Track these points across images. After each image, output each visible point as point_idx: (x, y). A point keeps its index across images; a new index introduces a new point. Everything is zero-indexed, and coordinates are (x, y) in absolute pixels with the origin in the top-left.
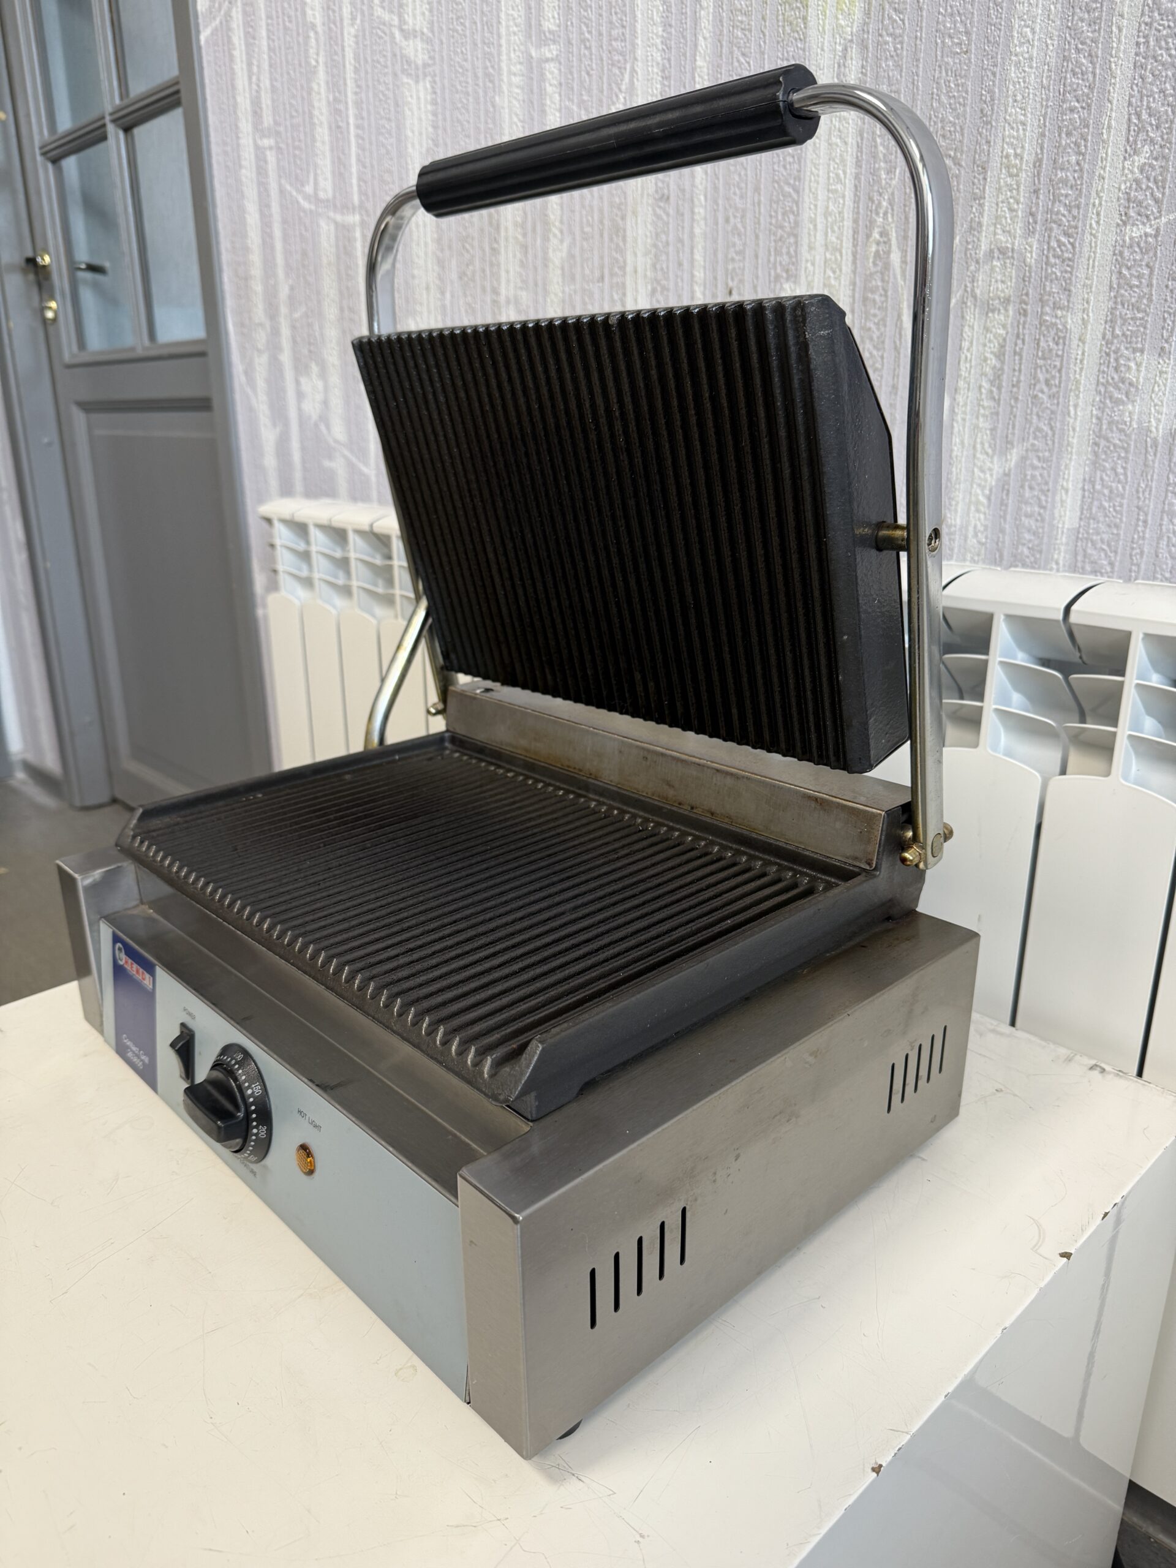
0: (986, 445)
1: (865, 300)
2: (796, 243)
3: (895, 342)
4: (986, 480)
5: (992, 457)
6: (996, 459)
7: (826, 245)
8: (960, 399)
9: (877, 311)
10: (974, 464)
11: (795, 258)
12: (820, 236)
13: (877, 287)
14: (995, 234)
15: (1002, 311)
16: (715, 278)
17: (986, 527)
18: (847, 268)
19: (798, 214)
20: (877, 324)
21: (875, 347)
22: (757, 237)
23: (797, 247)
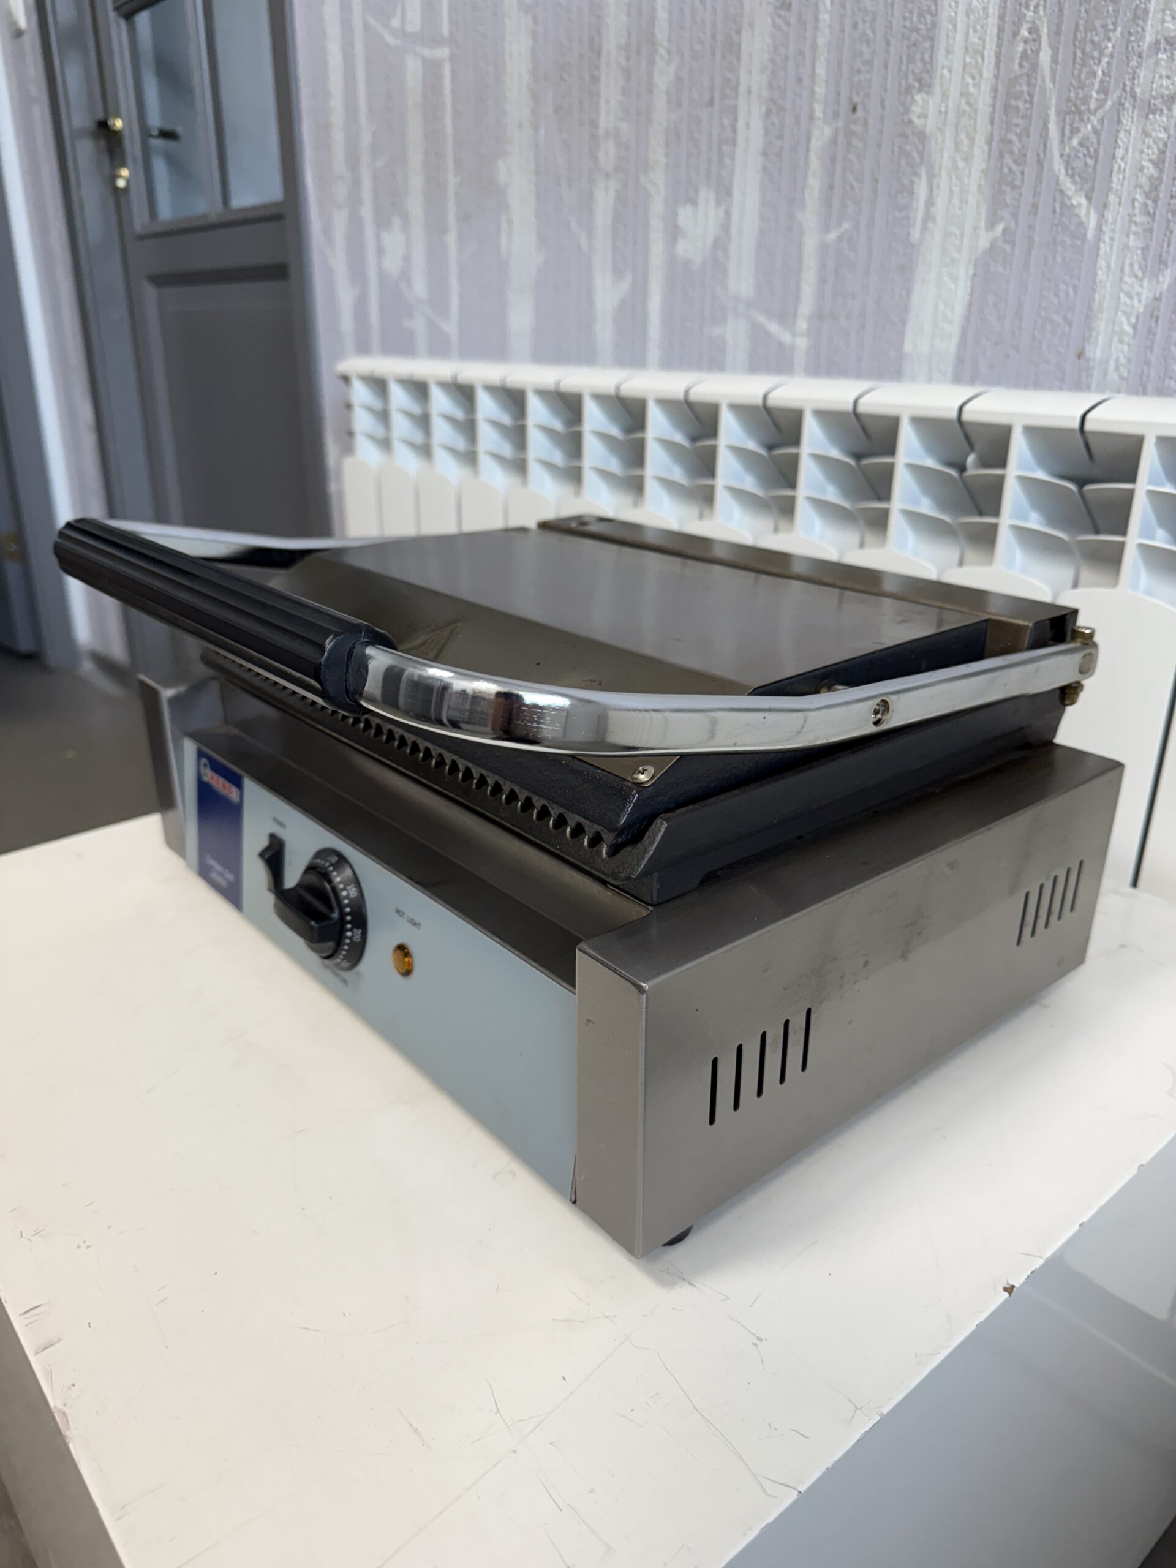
0: (1136, 267)
1: (1007, 107)
2: (932, 47)
3: (1038, 155)
4: (1133, 307)
5: (1142, 280)
6: (1145, 283)
7: (966, 48)
8: (1109, 215)
9: (1020, 121)
10: (1121, 289)
11: (929, 65)
12: (959, 37)
13: (1022, 92)
14: (1163, 21)
15: (1165, 111)
16: (838, 94)
17: (1129, 360)
18: (988, 72)
19: (936, 14)
20: (1019, 135)
21: (1016, 162)
22: (888, 43)
23: (932, 52)
